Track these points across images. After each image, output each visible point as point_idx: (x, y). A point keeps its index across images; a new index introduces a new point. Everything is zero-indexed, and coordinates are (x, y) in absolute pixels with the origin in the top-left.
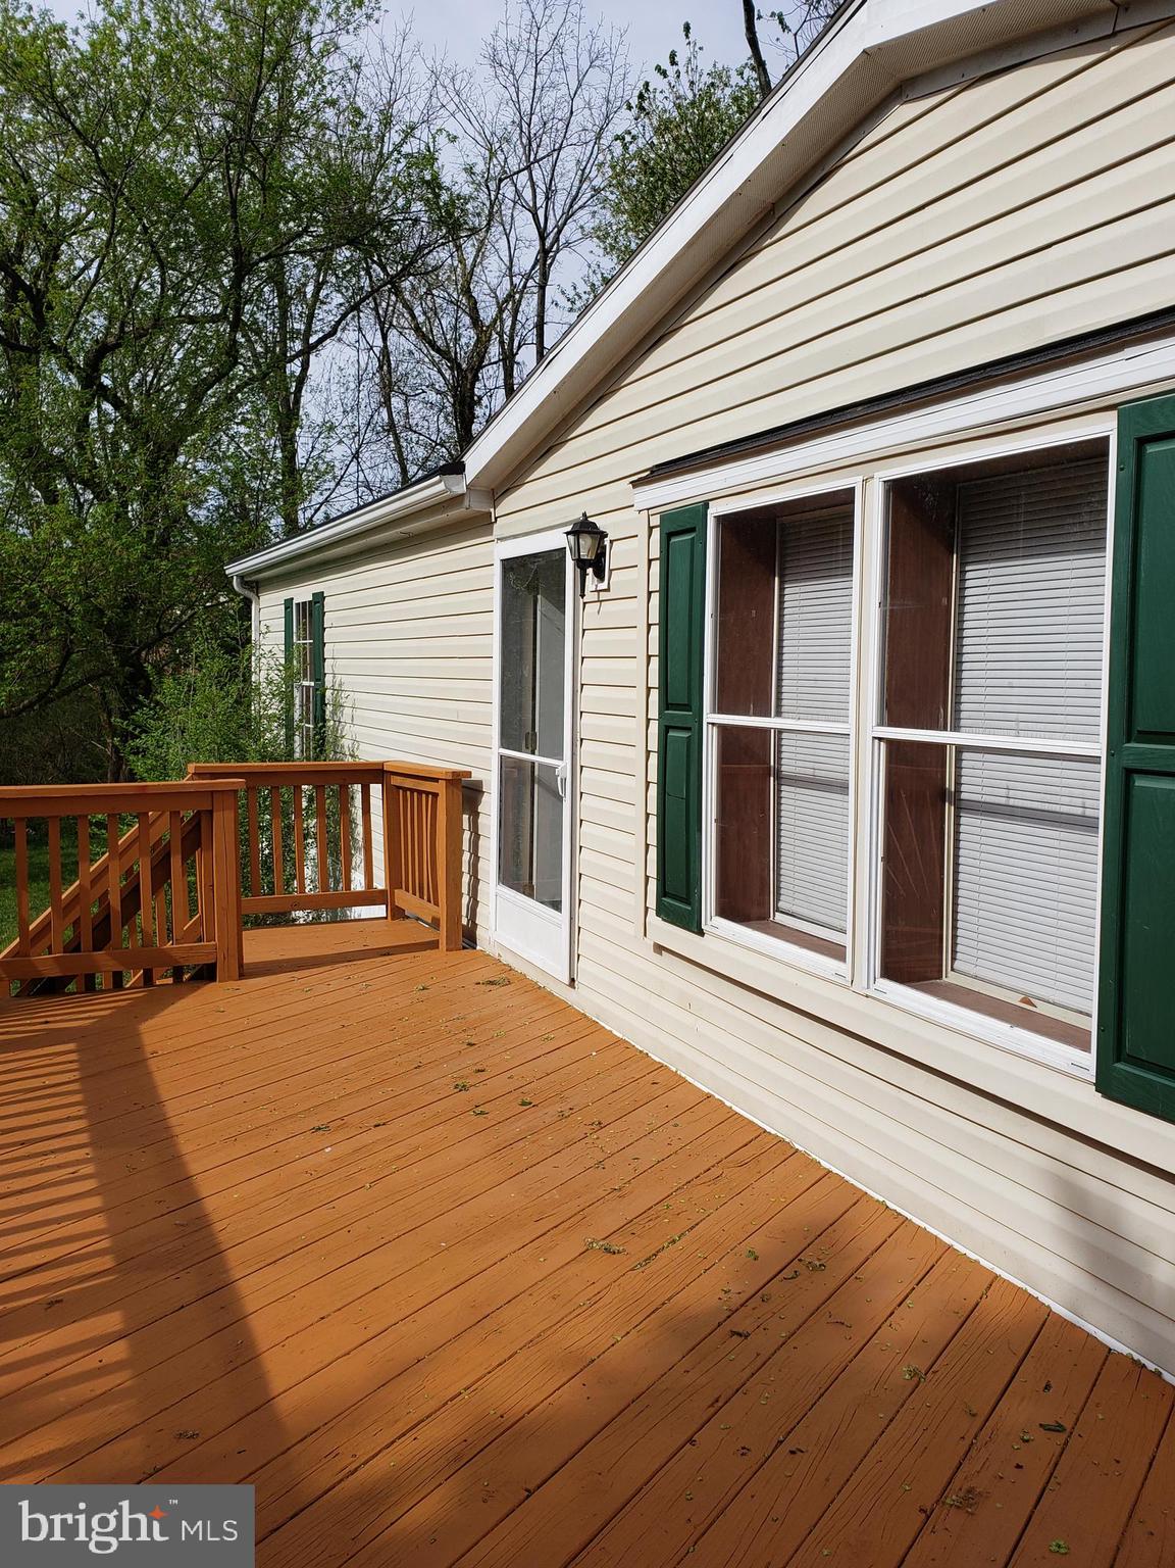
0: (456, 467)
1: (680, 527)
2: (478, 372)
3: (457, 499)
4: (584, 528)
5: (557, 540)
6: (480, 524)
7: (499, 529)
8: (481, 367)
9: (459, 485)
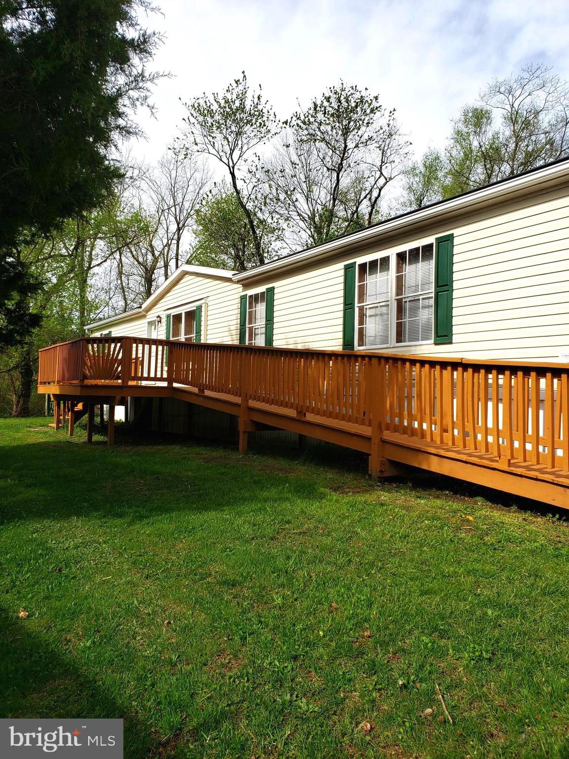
0: (140, 307)
1: (168, 316)
2: (154, 271)
3: (140, 312)
4: (158, 317)
5: (155, 318)
6: (144, 316)
7: (147, 317)
8: (155, 269)
9: (140, 310)
